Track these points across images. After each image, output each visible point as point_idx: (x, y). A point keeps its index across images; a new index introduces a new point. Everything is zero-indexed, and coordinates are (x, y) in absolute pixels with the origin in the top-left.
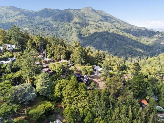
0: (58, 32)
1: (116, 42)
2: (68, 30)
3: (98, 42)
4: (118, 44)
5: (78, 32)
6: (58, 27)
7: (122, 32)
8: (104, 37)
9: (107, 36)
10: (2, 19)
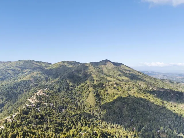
0: (73, 91)
1: (138, 109)
2: (85, 89)
3: (118, 107)
4: (142, 113)
5: (95, 93)
6: (74, 85)
7: (145, 94)
8: (124, 101)
9: (127, 100)
10: (17, 75)
